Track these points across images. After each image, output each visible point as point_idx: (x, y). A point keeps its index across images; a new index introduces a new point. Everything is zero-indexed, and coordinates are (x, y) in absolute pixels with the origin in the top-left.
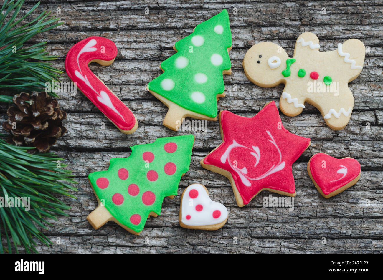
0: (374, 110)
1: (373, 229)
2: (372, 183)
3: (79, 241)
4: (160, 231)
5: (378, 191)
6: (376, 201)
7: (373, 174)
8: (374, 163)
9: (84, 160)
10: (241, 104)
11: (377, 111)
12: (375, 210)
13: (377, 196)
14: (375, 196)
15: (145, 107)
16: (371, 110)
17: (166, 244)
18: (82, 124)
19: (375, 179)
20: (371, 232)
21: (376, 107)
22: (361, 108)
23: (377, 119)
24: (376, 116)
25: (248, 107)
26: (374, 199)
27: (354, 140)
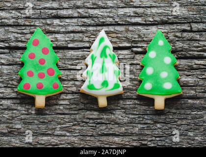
0: (190, 23)
1: (189, 93)
2: (189, 66)
3: (18, 102)
4: (65, 96)
5: (192, 71)
6: (191, 77)
7: (189, 61)
8: (190, 54)
9: (20, 55)
10: (112, 20)
11: (191, 23)
12: (190, 82)
13: (192, 73)
14: (190, 73)
15: (55, 23)
16: (188, 23)
17: (69, 103)
18: (18, 33)
19: (190, 64)
20: (187, 95)
21: (191, 20)
22: (182, 22)
23: (191, 28)
24: (191, 26)
25: (116, 22)
26: (190, 75)
27: (178, 41)
